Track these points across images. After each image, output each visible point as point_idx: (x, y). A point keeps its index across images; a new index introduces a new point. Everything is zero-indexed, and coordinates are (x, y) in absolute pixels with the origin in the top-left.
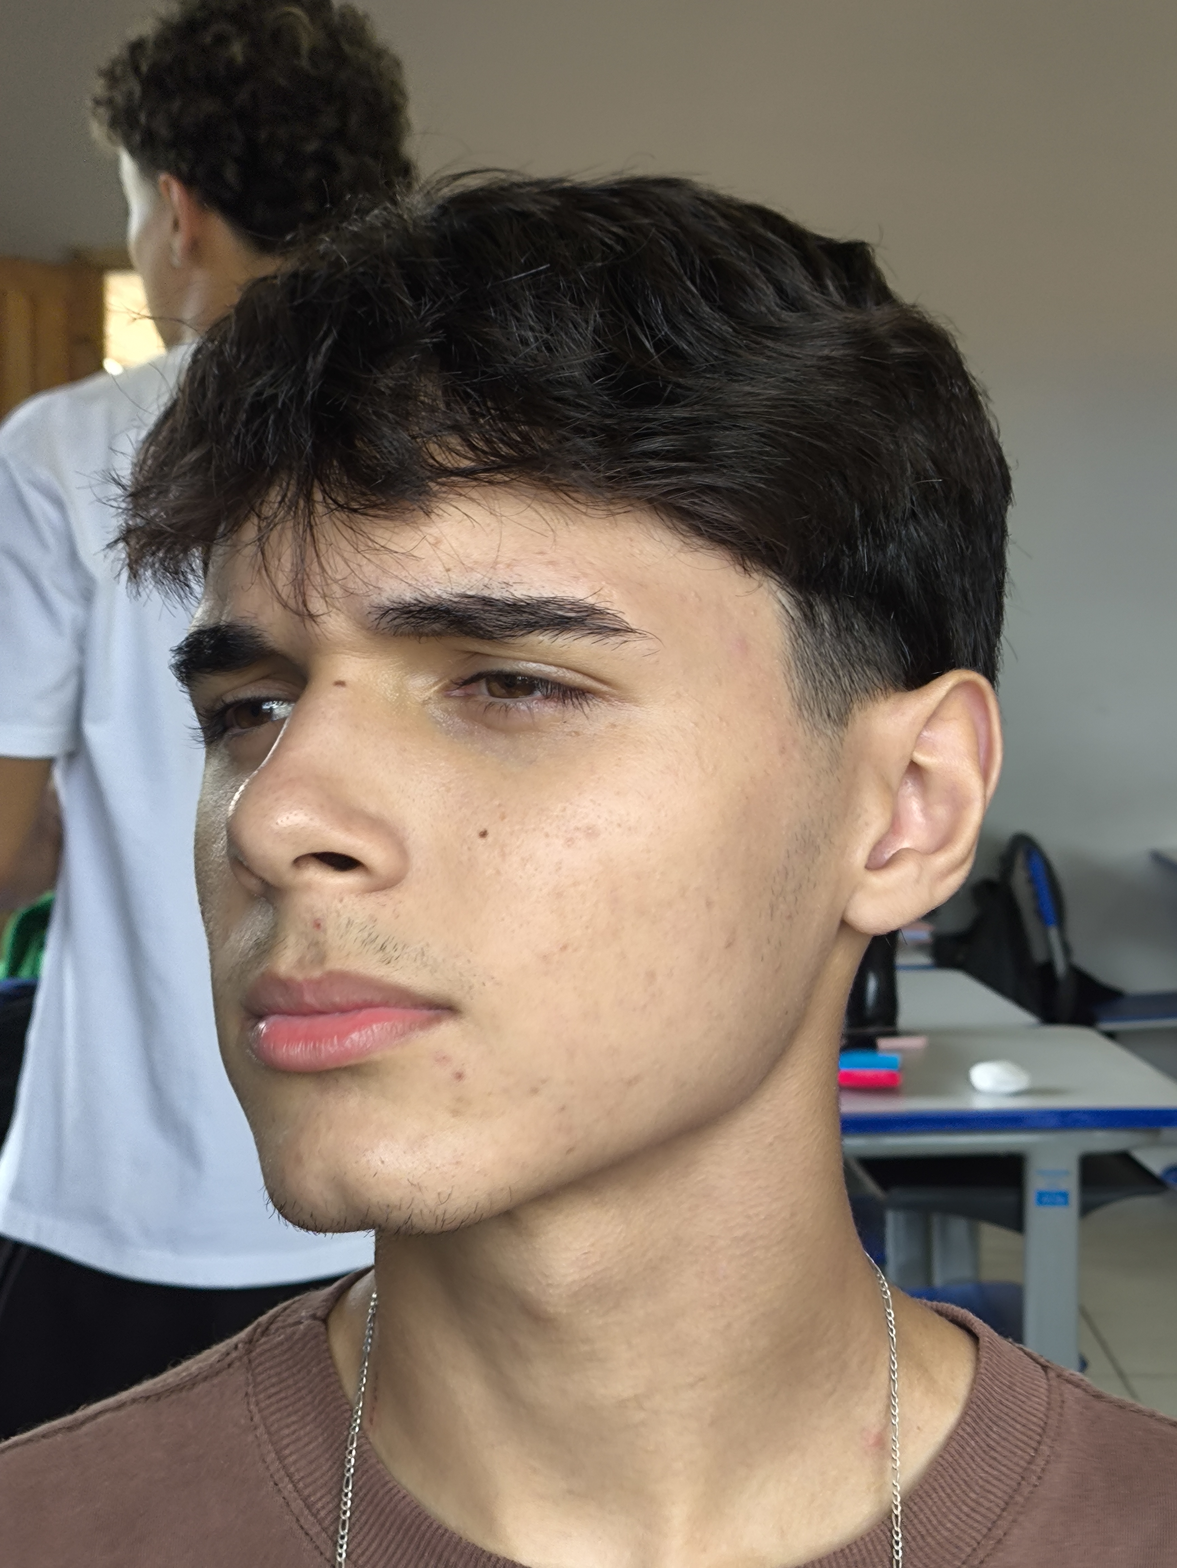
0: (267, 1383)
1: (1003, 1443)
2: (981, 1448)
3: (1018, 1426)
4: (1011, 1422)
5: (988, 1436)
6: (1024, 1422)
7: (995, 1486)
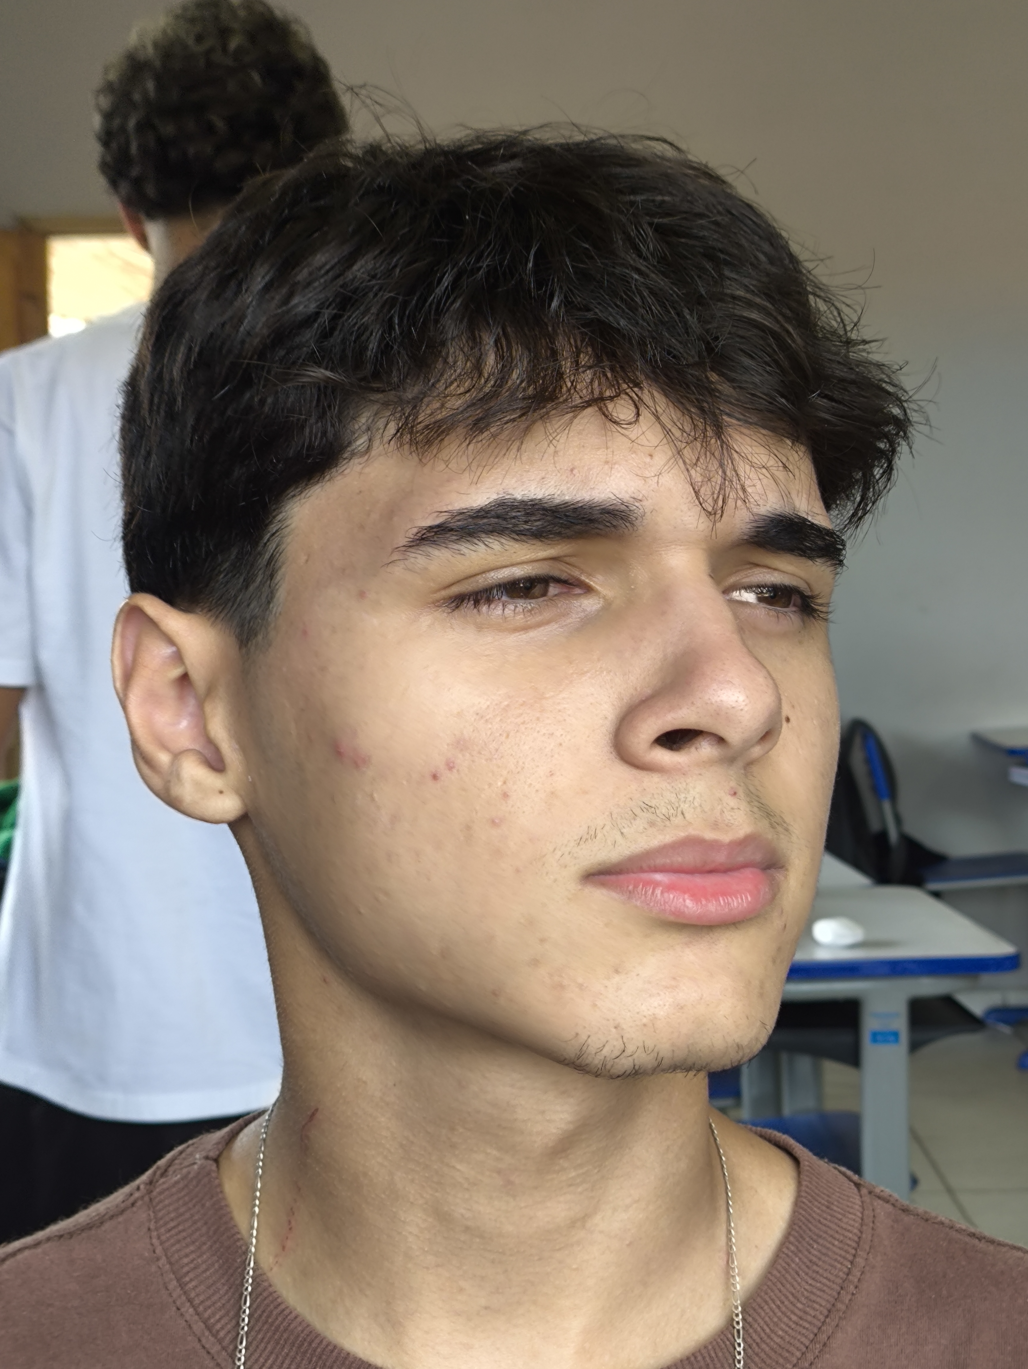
0: (167, 1219)
1: (823, 1258)
2: (805, 1263)
3: (836, 1243)
4: (830, 1239)
5: (810, 1253)
6: (842, 1238)
7: (818, 1296)
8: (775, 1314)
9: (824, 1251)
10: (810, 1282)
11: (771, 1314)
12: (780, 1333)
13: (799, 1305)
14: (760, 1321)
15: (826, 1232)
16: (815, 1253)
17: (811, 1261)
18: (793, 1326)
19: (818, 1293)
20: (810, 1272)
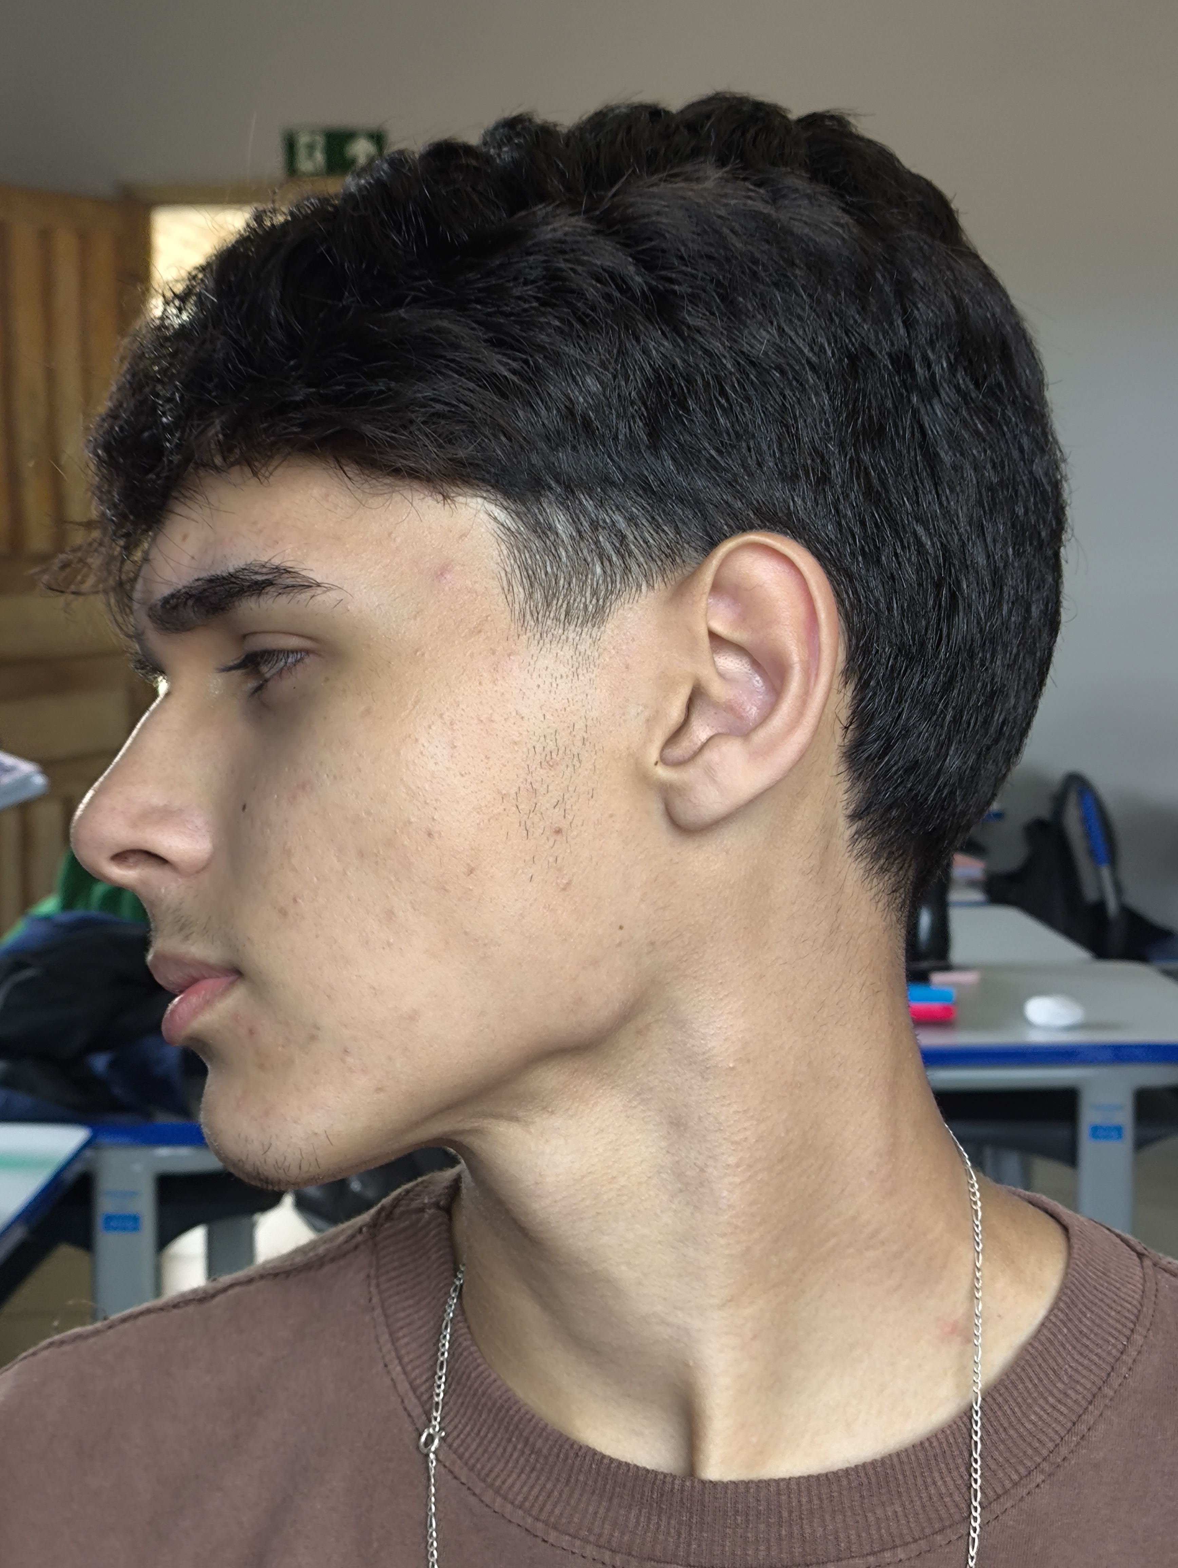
0: (389, 1267)
4: (1105, 1308)
5: (1081, 1322)
6: (1119, 1308)
7: (1084, 1377)
8: (1030, 1394)
9: (1098, 1321)
10: (1077, 1357)
11: (1026, 1394)
12: (1033, 1417)
13: (1059, 1385)
14: (1011, 1402)
15: (1102, 1300)
16: (1088, 1323)
17: (1081, 1332)
18: (1050, 1410)
19: (1084, 1372)
20: (1078, 1346)
